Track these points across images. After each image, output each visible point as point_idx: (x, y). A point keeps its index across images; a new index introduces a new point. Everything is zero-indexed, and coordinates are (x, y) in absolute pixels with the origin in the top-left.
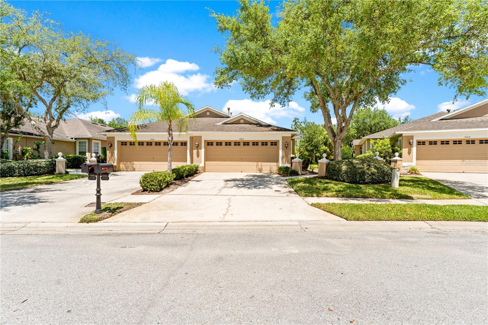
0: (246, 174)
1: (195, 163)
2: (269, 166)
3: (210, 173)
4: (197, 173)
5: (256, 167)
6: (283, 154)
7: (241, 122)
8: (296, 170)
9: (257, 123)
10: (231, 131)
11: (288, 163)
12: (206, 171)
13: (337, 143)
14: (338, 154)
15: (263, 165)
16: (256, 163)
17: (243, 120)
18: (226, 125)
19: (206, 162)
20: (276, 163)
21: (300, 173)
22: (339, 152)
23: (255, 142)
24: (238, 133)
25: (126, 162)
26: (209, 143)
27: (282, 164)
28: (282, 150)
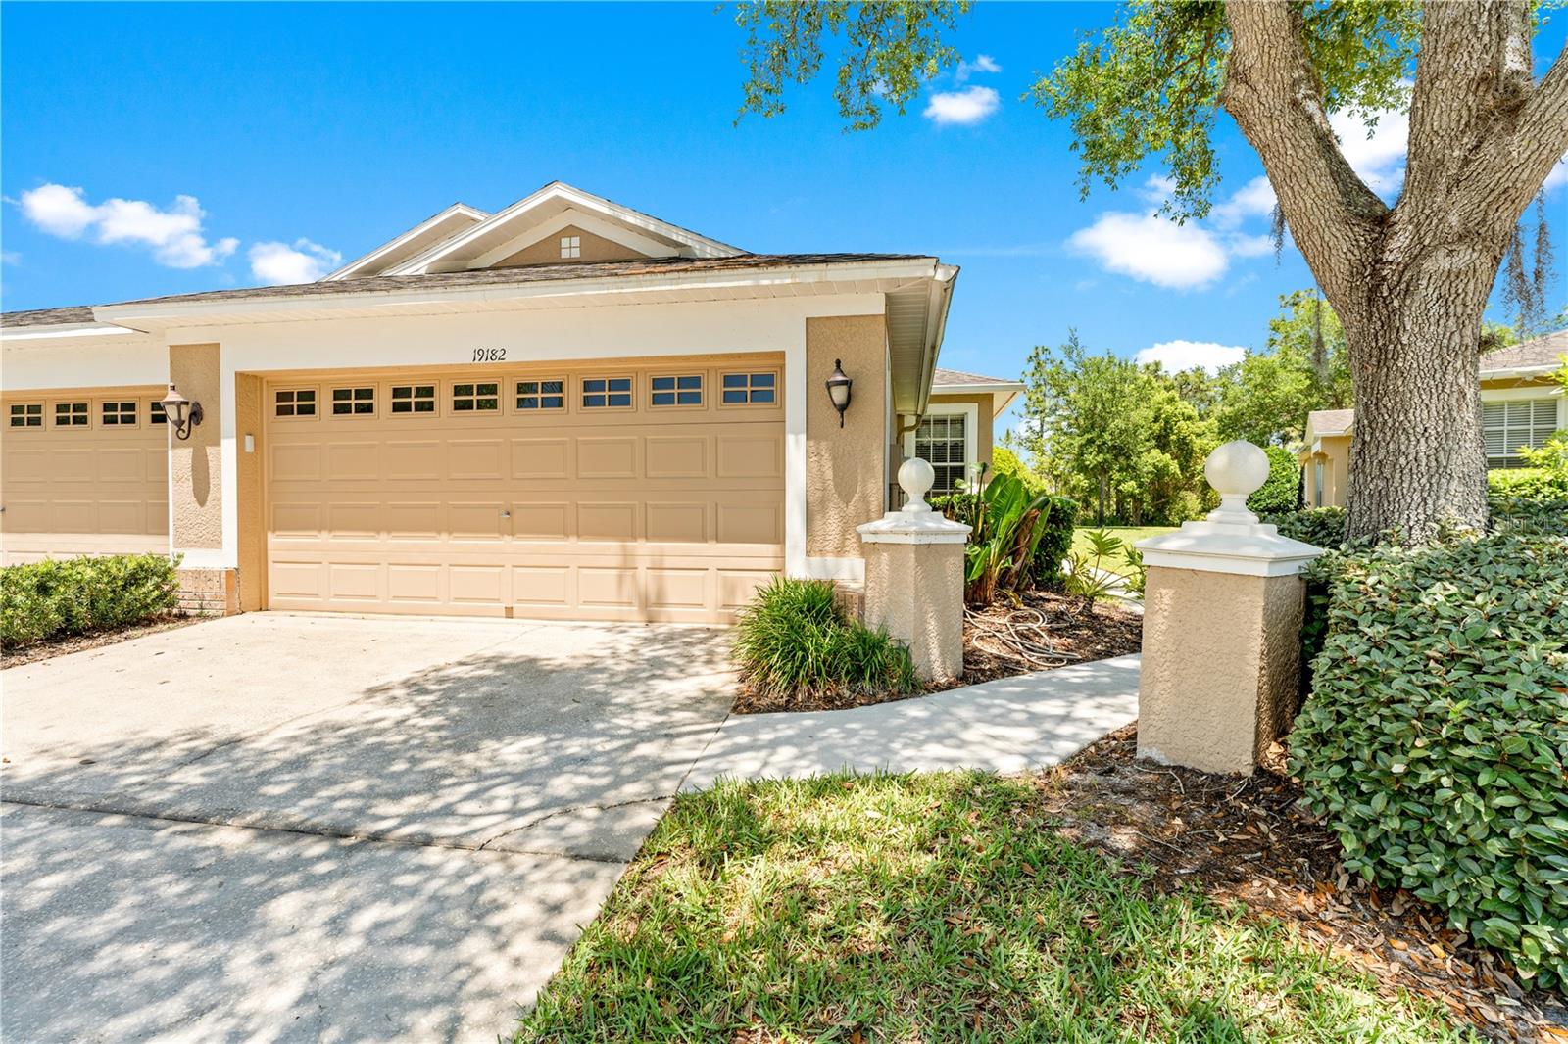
2: (713, 571)
4: (157, 621)
5: (621, 578)
6: (816, 476)
7: (565, 254)
8: (898, 629)
9: (675, 253)
12: (269, 600)
15: (669, 562)
16: (614, 545)
17: (576, 241)
19: (273, 538)
20: (766, 549)
23: (606, 378)
26: (288, 400)
27: (816, 560)
28: (808, 438)
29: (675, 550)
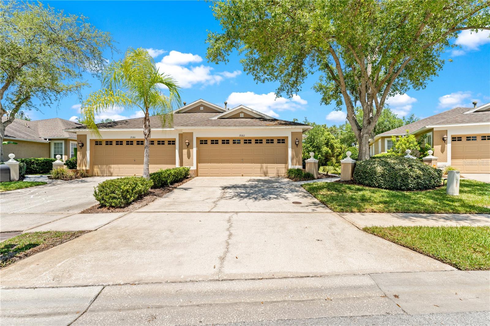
0: (249, 178)
1: (186, 166)
2: (276, 168)
3: (204, 177)
4: (188, 178)
5: (261, 170)
6: (292, 154)
7: (241, 116)
8: (311, 173)
9: (261, 117)
10: (229, 126)
11: (299, 165)
12: (199, 175)
13: (364, 138)
14: (366, 152)
15: (268, 167)
16: (260, 165)
17: (243, 114)
18: (222, 120)
19: (199, 165)
20: (284, 165)
21: (315, 176)
22: (366, 149)
23: (259, 139)
24: (237, 128)
25: (101, 165)
26: (203, 142)
27: (292, 166)
28: (292, 148)
29: (269, 165)
